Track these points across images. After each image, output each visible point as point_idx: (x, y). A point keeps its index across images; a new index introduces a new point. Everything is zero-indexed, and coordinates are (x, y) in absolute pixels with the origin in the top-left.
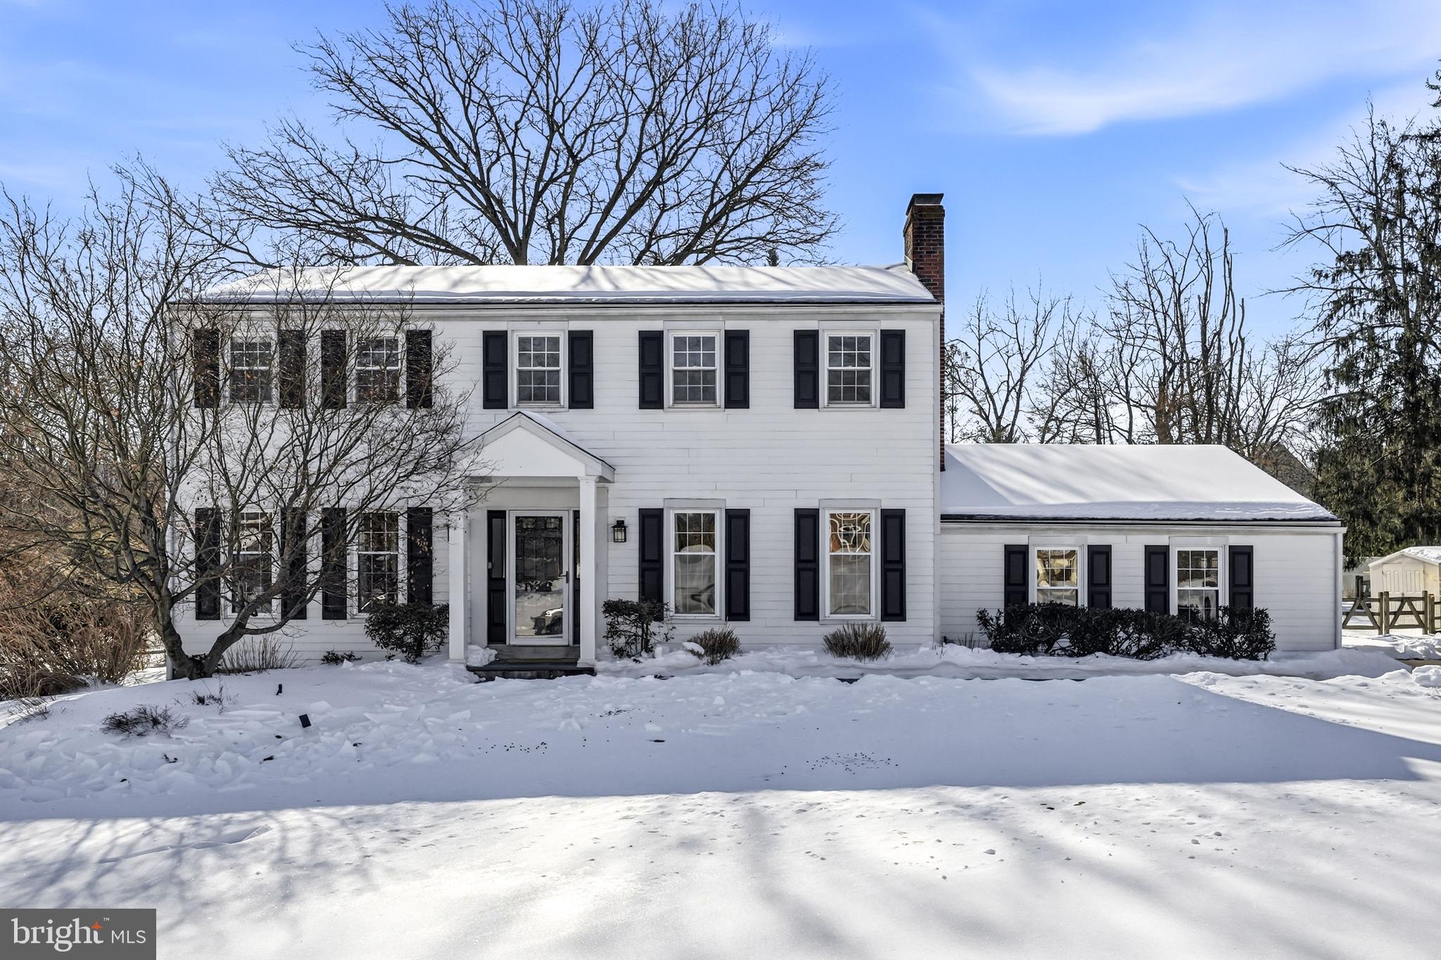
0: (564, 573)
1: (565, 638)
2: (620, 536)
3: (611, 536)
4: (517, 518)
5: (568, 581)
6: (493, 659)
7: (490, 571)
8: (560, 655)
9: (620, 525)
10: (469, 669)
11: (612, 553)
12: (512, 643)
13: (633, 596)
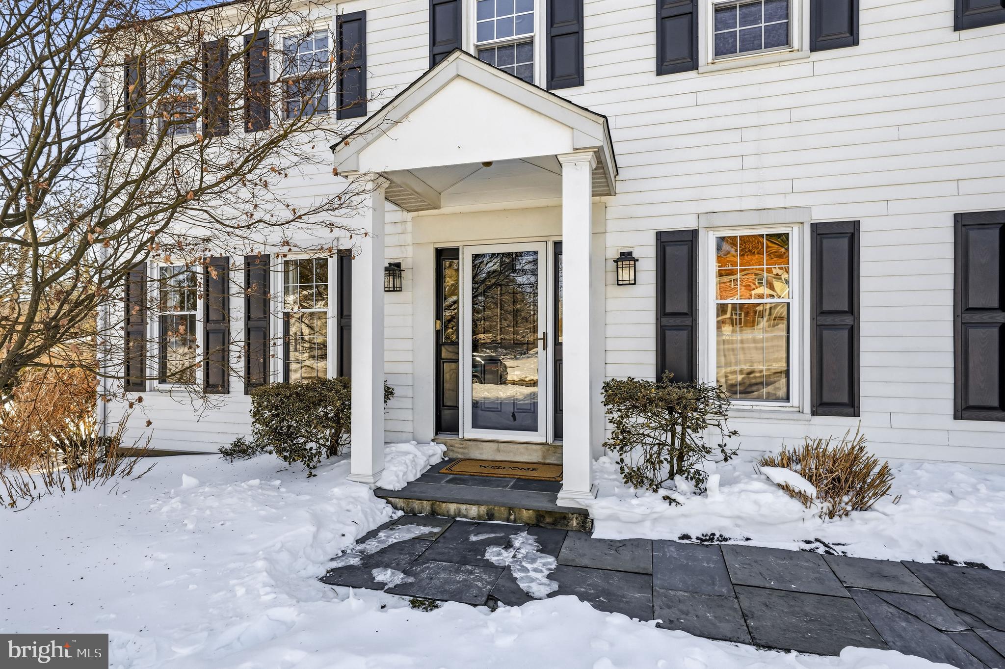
0: (540, 335)
1: (543, 433)
2: (626, 274)
3: (611, 277)
4: (476, 257)
5: (545, 347)
6: (436, 460)
7: (438, 333)
8: (533, 456)
9: (626, 257)
10: (380, 493)
11: (611, 305)
12: (466, 436)
13: (647, 373)
